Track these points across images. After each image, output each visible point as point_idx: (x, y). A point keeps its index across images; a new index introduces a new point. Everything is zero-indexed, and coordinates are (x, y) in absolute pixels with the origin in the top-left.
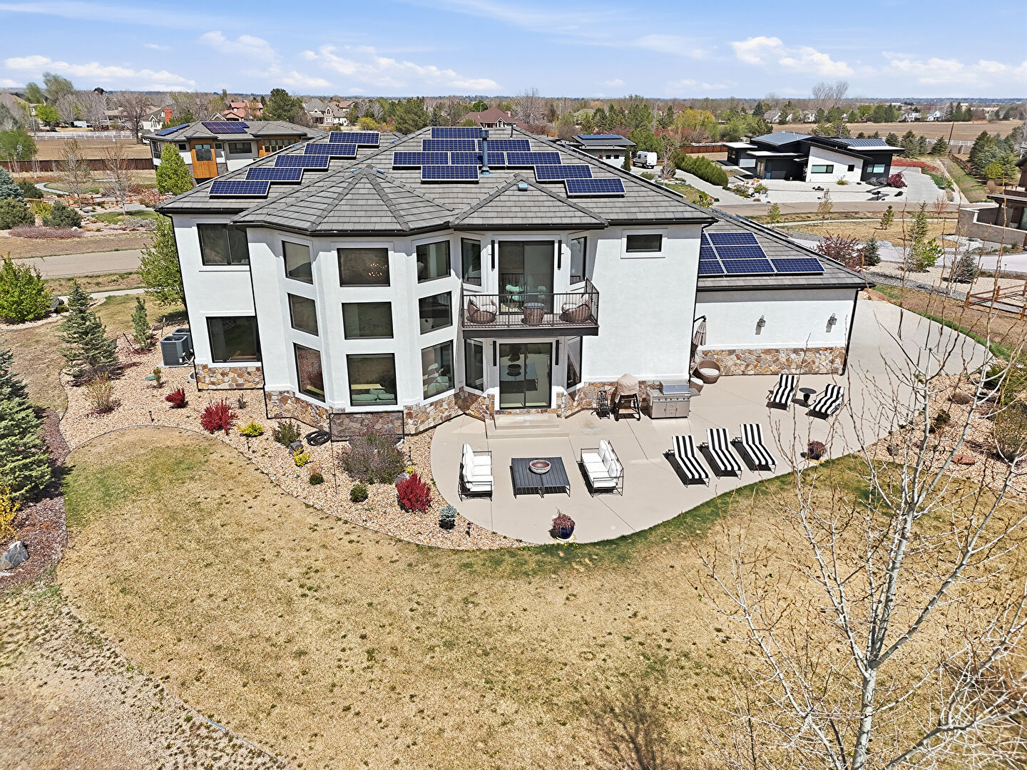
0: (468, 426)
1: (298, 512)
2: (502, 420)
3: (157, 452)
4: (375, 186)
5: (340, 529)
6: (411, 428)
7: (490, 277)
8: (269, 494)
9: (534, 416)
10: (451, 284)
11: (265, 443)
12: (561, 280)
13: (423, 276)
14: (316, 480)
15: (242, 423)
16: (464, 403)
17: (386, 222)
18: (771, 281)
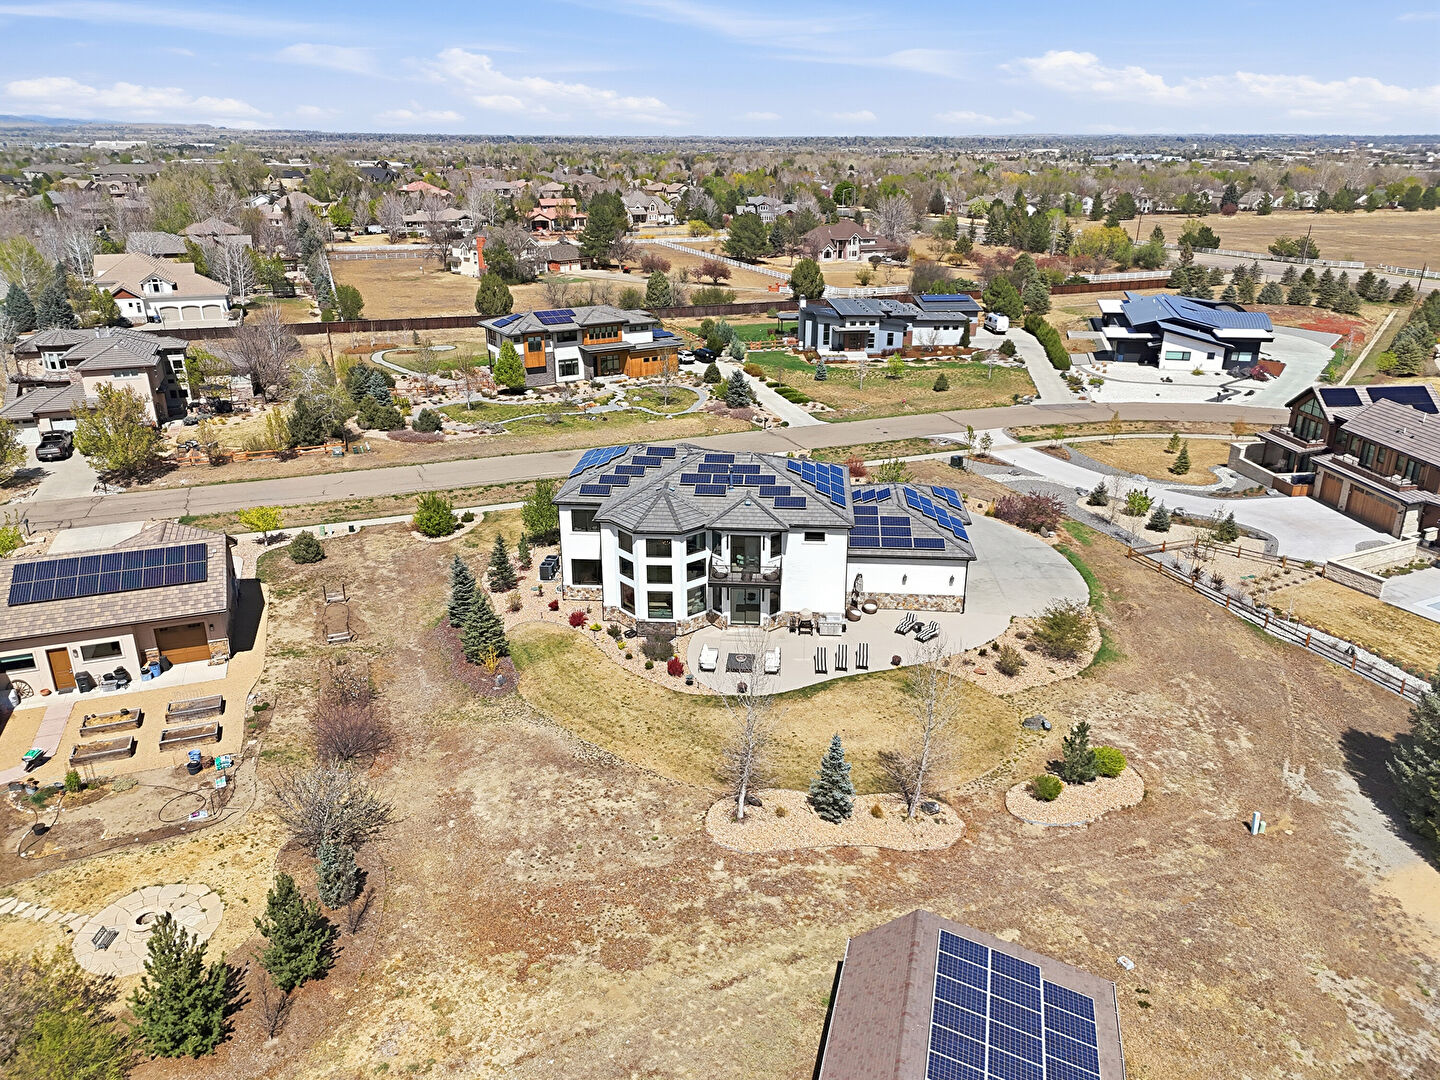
0: (712, 631)
1: (620, 672)
2: (732, 630)
3: (549, 637)
4: (669, 502)
5: (639, 680)
6: (679, 631)
7: (726, 553)
8: (606, 662)
9: (751, 629)
10: (705, 554)
11: (603, 635)
12: (766, 554)
13: (690, 551)
14: (629, 657)
15: (590, 623)
16: (712, 619)
17: (671, 527)
18: (909, 553)
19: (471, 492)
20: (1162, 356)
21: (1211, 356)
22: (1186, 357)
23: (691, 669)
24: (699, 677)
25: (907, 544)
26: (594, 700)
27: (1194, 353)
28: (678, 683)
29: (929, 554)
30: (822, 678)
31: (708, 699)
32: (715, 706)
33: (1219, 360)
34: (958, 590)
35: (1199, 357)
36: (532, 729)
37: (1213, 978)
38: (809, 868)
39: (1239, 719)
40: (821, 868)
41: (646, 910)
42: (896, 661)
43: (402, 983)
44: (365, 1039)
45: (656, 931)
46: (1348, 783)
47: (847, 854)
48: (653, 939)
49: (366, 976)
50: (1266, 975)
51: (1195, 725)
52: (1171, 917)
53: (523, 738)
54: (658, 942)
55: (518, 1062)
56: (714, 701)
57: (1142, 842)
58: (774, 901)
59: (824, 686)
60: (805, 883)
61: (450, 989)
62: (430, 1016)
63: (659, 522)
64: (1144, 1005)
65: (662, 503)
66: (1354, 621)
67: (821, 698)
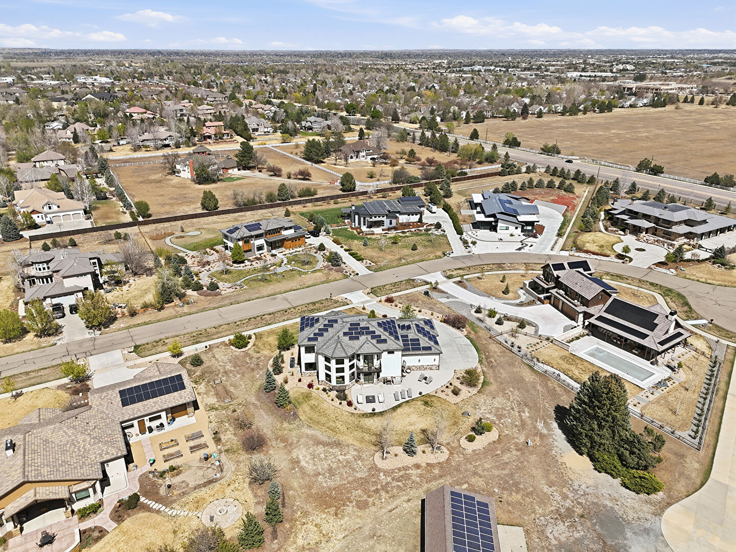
0: (357, 386)
1: (331, 407)
2: (365, 386)
3: (302, 394)
4: (341, 345)
5: (339, 410)
6: (347, 388)
7: (362, 361)
8: (325, 402)
9: (371, 385)
10: (355, 361)
11: (320, 391)
12: (375, 360)
13: (350, 361)
14: (332, 400)
15: (315, 387)
16: (357, 381)
17: (343, 355)
18: (420, 352)
19: (244, 322)
20: (498, 228)
21: (516, 228)
22: (507, 229)
23: (355, 402)
24: (358, 406)
25: (419, 349)
26: (326, 419)
27: (510, 227)
28: (351, 409)
29: (427, 352)
30: (398, 403)
31: (363, 415)
32: (366, 417)
33: (520, 229)
34: (437, 363)
35: (512, 228)
36: (310, 432)
37: (517, 492)
38: (408, 472)
39: (526, 405)
40: (411, 472)
41: (365, 491)
42: (420, 393)
43: (304, 521)
44: (301, 537)
45: (369, 496)
46: (555, 425)
47: (417, 466)
48: (369, 499)
49: (293, 520)
50: (531, 489)
51: (512, 409)
52: (507, 475)
53: (308, 436)
54: (371, 500)
55: (344, 538)
56: (365, 415)
57: (499, 452)
58: (400, 484)
59: (399, 406)
60: (408, 477)
61: (318, 521)
62: (315, 529)
63: (340, 354)
64: (501, 501)
65: (339, 345)
66: (561, 362)
67: (399, 410)
